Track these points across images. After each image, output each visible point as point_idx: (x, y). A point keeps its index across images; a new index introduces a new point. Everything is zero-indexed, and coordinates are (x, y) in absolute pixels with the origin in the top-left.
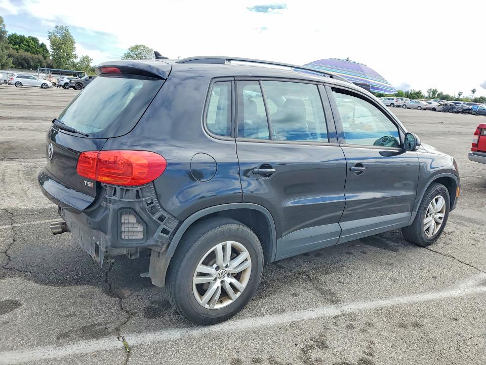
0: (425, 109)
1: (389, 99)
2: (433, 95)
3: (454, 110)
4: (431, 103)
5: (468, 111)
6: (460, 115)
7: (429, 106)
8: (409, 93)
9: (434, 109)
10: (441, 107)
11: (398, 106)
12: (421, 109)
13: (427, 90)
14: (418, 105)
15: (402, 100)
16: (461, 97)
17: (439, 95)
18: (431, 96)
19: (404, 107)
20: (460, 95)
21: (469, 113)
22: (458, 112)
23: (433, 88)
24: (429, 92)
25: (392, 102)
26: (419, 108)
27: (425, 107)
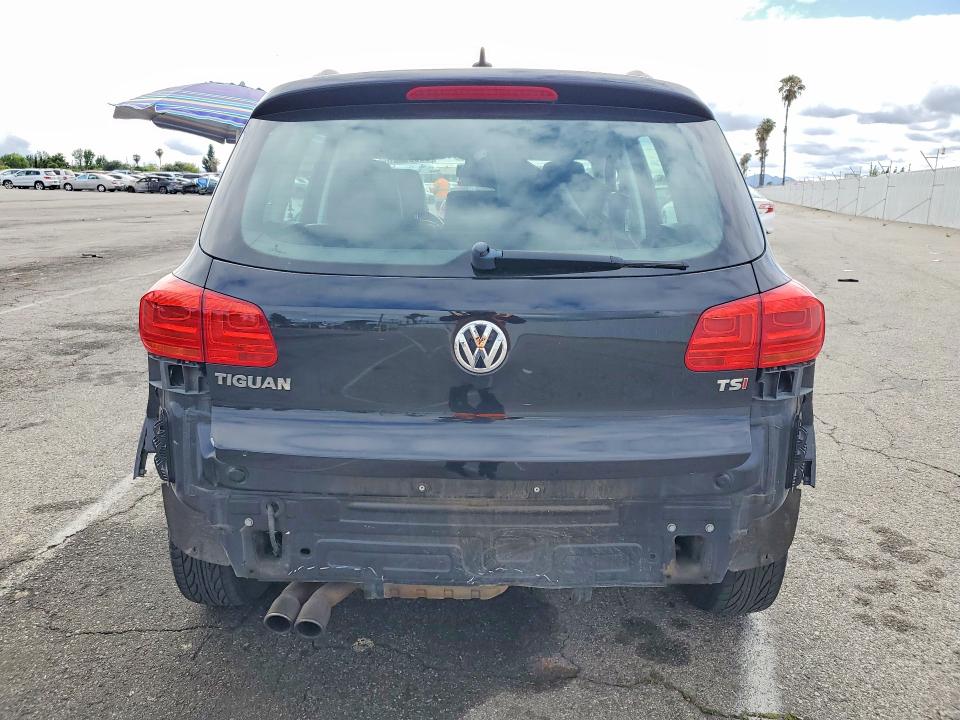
0: (112, 190)
1: (28, 173)
2: (87, 162)
3: (169, 188)
4: (119, 178)
5: (192, 189)
6: (179, 197)
7: (119, 183)
8: (38, 159)
9: (130, 189)
10: (143, 184)
11: (53, 187)
12: (105, 190)
13: (72, 152)
14: (96, 182)
15: (58, 173)
16: (140, 164)
17: (99, 161)
18: (83, 164)
19: (68, 187)
20: (137, 160)
21: (194, 192)
22: (175, 192)
23: (85, 148)
24: (77, 155)
25: (38, 178)
26: (101, 188)
27: (113, 186)
